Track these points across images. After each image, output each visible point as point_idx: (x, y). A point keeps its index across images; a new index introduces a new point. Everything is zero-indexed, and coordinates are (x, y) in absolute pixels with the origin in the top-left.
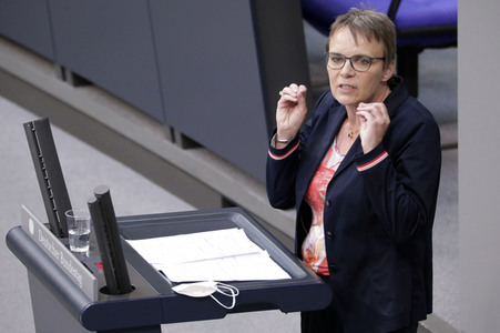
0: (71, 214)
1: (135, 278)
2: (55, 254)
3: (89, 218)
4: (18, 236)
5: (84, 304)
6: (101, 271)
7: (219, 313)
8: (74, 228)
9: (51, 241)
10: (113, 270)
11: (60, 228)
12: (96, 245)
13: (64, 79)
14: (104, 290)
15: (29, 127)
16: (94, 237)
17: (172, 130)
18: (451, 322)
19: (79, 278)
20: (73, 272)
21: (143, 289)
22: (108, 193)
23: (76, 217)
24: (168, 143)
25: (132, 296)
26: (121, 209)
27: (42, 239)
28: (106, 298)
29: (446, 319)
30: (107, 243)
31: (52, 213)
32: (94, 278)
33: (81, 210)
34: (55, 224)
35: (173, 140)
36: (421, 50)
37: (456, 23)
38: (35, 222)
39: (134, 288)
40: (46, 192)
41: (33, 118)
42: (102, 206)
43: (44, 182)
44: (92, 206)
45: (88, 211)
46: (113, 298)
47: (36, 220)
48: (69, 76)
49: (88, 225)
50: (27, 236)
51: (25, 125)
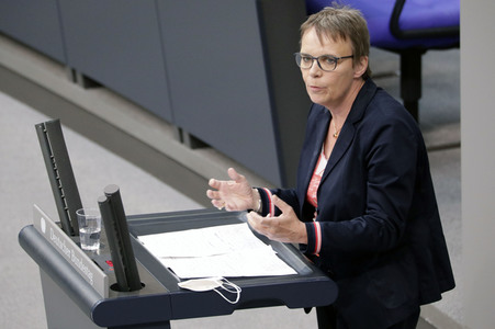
0: (82, 212)
1: (144, 275)
2: (67, 252)
3: (99, 216)
4: (30, 234)
5: (95, 301)
6: (111, 269)
7: (227, 309)
8: (85, 227)
9: (62, 239)
10: (123, 267)
11: (71, 227)
12: (106, 243)
13: (75, 80)
14: (114, 287)
15: (41, 128)
16: (104, 236)
17: (181, 131)
18: (454, 317)
19: (90, 276)
20: (84, 269)
21: (152, 286)
22: (118, 193)
23: (87, 216)
24: (177, 143)
25: (142, 293)
26: (131, 208)
27: (54, 238)
28: (116, 295)
29: (450, 314)
30: (116, 241)
31: (63, 212)
32: (104, 275)
33: (91, 209)
34: (66, 223)
35: (182, 141)
36: (424, 51)
37: (457, 25)
38: (46, 221)
39: (143, 285)
40: (58, 191)
41: (44, 119)
42: (112, 205)
43: (55, 182)
44: (102, 205)
45: (98, 210)
46: (123, 295)
47: (48, 218)
48: (79, 78)
49: (99, 223)
50: (39, 234)
51: (37, 126)
